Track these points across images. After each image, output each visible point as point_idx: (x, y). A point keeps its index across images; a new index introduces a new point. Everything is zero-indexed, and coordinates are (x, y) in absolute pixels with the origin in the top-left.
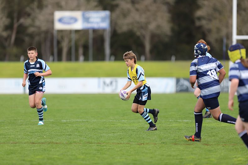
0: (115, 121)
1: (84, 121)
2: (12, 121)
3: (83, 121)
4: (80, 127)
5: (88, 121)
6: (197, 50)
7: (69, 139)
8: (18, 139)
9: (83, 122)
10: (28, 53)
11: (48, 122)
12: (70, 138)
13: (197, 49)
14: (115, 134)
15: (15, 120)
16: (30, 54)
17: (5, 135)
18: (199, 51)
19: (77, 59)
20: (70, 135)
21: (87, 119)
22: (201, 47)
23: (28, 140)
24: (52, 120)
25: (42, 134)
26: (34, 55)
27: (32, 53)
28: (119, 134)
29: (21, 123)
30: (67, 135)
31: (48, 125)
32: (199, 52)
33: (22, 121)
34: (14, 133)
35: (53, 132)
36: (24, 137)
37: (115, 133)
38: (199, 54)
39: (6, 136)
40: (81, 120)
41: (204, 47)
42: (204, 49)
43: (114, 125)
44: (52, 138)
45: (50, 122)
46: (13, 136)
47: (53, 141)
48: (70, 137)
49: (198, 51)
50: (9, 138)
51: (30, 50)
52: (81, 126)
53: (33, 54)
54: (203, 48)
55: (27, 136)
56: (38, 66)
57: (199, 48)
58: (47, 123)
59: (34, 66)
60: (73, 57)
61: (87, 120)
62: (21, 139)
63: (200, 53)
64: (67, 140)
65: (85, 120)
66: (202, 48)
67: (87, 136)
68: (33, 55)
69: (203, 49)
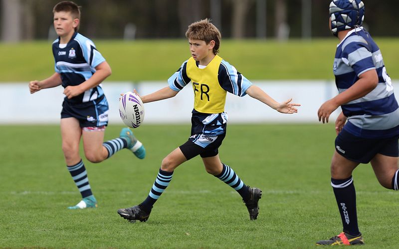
0: (369, 193)
1: (290, 194)
2: (103, 193)
3: (287, 192)
4: (278, 210)
5: (298, 194)
6: (340, 13)
7: (251, 241)
8: (118, 240)
9: (286, 195)
10: (55, 17)
11: (196, 195)
12: (253, 238)
13: (340, 10)
14: (370, 228)
15: (113, 190)
16: (57, 19)
17: (86, 230)
18: (344, 16)
19: (271, 34)
20: (252, 230)
21: (297, 189)
22: (351, 6)
23: (145, 244)
24: (206, 191)
25: (180, 227)
26: (67, 25)
27: (64, 19)
28: (379, 227)
29: (128, 200)
30: (244, 229)
31: (196, 204)
32: (345, 19)
33: (129, 193)
34: (109, 225)
35: (209, 223)
36: (136, 234)
37: (370, 225)
38: (346, 24)
39: (89, 233)
40: (281, 192)
41: (357, 4)
42: (358, 9)
43: (367, 203)
44: (205, 238)
45: (200, 195)
46: (107, 232)
47: (210, 245)
48: (252, 234)
49: (342, 15)
50: (97, 237)
51: (59, 9)
52: (280, 207)
53: (66, 22)
54: (355, 6)
55: (142, 233)
56: (72, 53)
57: (346, 8)
58: (194, 199)
59: (64, 53)
60: (261, 27)
61: (296, 191)
62: (128, 239)
63: (350, 19)
64: (244, 242)
65: (291, 192)
66: (353, 8)
67: (295, 231)
68: (63, 24)
69: (355, 9)
